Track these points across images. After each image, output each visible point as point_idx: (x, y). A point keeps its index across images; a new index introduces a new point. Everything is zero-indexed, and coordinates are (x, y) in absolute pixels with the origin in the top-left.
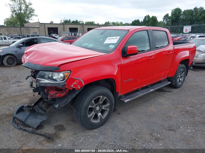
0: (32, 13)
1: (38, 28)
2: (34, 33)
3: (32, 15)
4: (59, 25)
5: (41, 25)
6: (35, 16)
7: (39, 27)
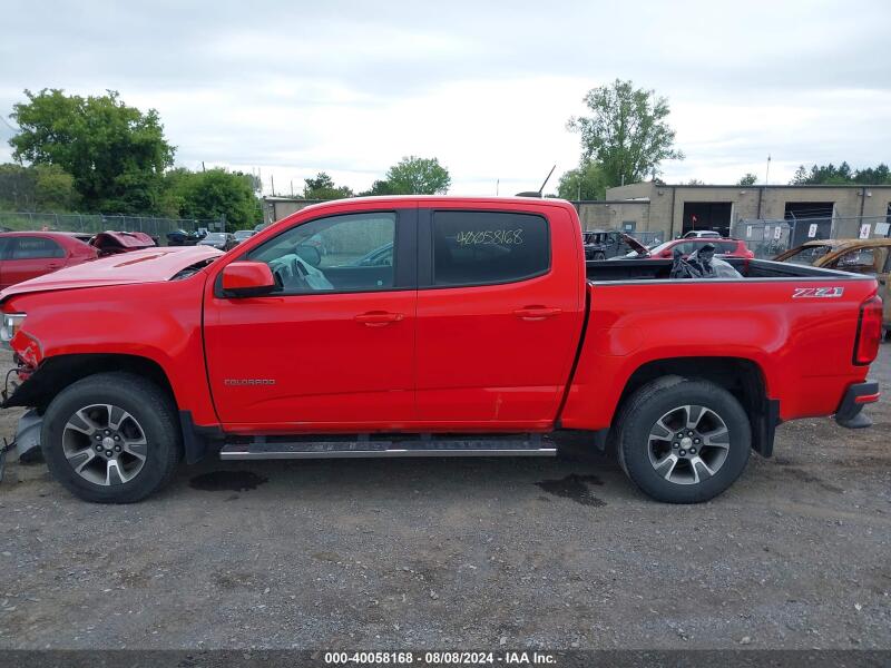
0: (662, 148)
1: (645, 208)
2: (625, 223)
3: (661, 155)
4: (736, 192)
5: (660, 195)
6: (674, 157)
7: (648, 203)
